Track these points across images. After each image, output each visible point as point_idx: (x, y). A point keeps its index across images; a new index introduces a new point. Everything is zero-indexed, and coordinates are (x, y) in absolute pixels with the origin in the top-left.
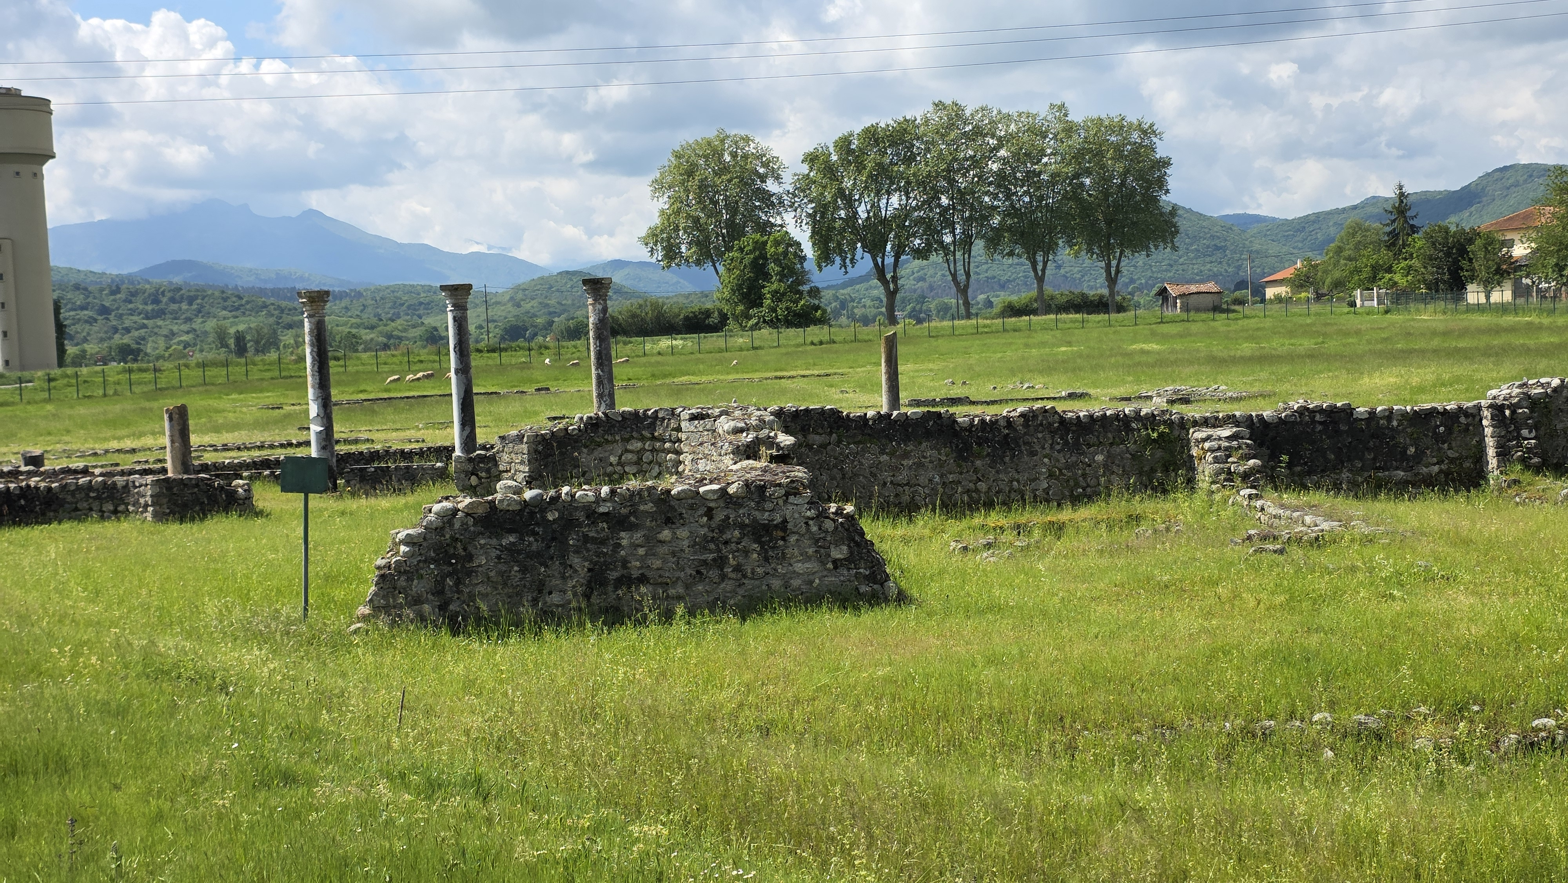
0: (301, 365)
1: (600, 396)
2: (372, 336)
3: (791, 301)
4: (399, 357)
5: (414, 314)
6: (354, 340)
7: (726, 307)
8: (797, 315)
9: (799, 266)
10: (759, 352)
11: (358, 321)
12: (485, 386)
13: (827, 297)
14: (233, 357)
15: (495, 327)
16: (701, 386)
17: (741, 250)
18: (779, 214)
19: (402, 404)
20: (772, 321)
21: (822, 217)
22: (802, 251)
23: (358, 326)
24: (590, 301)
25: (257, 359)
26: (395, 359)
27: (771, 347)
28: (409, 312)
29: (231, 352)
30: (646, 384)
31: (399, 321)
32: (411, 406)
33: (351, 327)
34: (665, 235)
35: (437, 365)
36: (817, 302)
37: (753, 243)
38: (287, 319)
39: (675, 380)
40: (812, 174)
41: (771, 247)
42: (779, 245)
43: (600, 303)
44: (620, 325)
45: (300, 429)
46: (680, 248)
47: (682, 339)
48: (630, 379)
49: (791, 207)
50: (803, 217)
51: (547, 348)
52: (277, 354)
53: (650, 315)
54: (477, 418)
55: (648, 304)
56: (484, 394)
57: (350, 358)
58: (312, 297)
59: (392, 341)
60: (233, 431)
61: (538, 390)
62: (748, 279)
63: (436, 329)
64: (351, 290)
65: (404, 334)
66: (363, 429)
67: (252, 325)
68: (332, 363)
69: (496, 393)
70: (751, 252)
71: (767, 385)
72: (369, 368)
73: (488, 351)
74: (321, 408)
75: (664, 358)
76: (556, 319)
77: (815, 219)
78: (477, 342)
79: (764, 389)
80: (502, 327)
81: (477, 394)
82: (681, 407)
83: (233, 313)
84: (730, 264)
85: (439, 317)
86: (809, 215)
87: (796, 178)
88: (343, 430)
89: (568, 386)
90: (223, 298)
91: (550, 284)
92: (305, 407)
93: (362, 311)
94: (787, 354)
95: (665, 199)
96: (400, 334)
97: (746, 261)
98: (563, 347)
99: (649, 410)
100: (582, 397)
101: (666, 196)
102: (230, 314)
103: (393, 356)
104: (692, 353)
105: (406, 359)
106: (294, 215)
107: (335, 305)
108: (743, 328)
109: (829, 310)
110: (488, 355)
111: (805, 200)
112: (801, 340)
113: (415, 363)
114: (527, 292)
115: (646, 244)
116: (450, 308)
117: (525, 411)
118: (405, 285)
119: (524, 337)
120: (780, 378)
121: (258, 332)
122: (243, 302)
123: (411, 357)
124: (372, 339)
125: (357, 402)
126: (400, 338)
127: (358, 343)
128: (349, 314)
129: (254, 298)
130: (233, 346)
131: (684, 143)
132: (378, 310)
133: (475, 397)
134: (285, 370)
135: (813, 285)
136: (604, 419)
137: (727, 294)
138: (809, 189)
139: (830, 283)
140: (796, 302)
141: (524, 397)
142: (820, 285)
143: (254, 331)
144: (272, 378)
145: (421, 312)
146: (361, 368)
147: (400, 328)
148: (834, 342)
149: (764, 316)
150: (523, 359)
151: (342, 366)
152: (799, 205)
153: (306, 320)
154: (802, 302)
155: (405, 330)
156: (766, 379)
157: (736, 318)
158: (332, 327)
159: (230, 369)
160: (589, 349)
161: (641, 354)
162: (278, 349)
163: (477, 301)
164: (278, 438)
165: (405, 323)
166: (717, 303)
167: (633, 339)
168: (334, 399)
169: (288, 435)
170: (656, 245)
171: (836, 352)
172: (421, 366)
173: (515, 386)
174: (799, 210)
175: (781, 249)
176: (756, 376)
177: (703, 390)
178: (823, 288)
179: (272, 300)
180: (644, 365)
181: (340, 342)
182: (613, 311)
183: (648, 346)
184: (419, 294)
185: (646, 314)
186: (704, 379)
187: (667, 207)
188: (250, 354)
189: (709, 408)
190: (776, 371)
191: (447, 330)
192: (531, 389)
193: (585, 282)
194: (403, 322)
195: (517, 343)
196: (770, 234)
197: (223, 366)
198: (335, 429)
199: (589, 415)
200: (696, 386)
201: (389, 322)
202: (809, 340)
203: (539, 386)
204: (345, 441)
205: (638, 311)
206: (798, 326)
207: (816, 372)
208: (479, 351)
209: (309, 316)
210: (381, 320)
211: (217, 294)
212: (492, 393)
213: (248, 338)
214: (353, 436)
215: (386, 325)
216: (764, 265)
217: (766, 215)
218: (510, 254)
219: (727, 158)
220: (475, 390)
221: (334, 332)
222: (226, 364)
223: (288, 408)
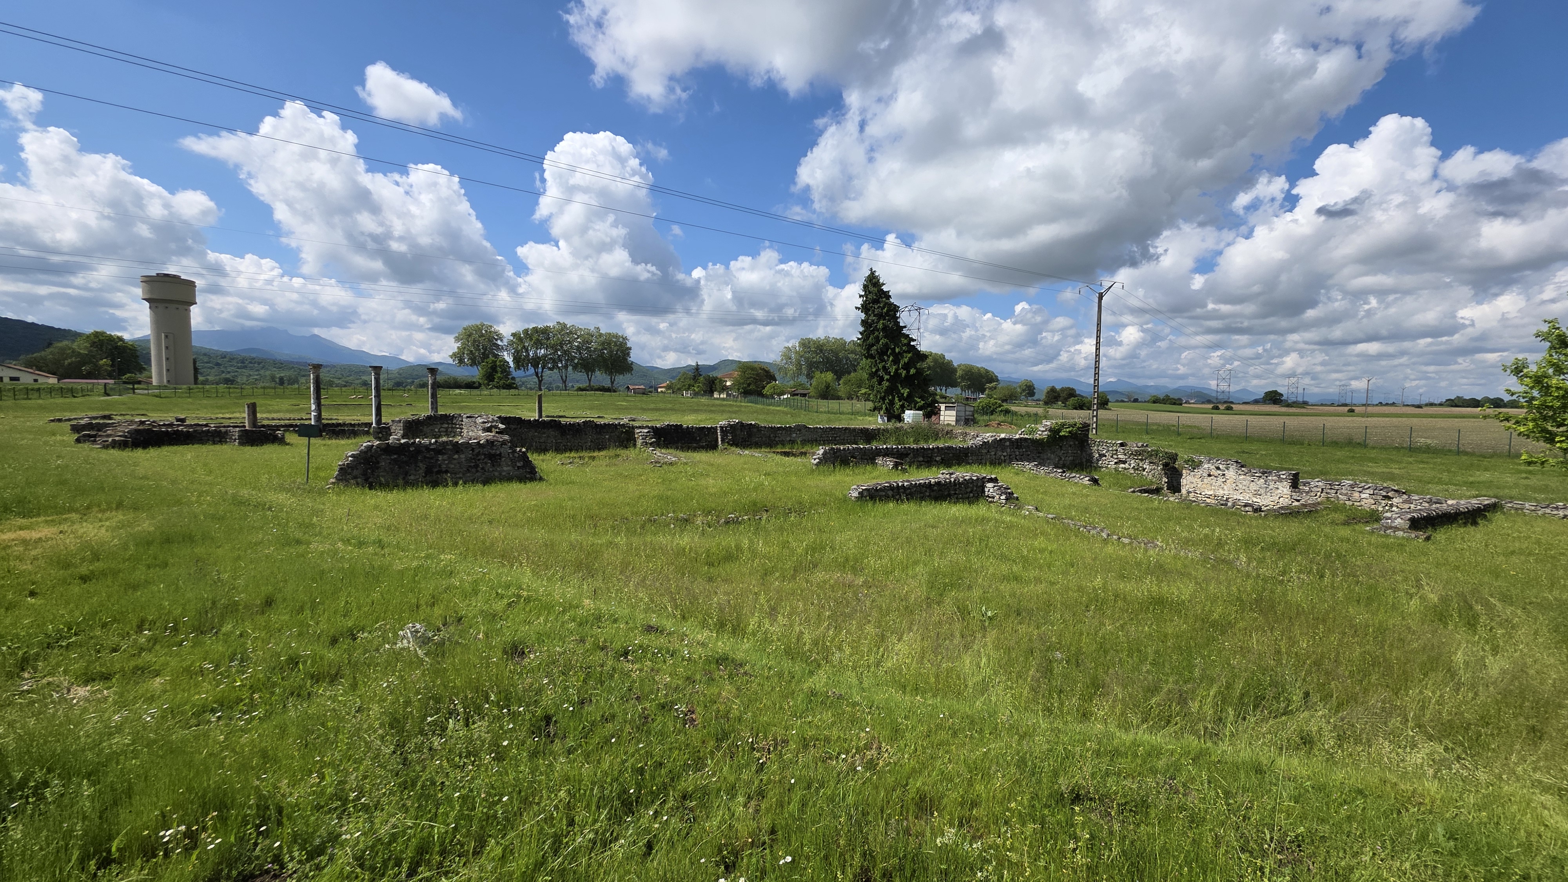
0: (308, 391)
1: (432, 408)
2: (339, 382)
5: (358, 375)
6: (332, 383)
7: (481, 381)
8: (507, 386)
9: (508, 370)
10: (493, 397)
11: (334, 376)
12: (386, 402)
13: (518, 380)
14: (278, 386)
15: (391, 382)
17: (487, 362)
18: (502, 352)
19: (351, 407)
20: (497, 387)
21: (517, 355)
22: (509, 365)
24: (430, 375)
25: (289, 387)
27: (497, 396)
28: (355, 374)
30: (450, 405)
31: (351, 377)
32: (355, 408)
33: (331, 378)
34: (459, 356)
35: (367, 394)
36: (514, 382)
37: (491, 361)
38: (303, 373)
39: (461, 404)
40: (514, 340)
41: (498, 363)
42: (501, 362)
43: (433, 377)
44: (441, 384)
45: (306, 414)
46: (464, 360)
47: (464, 391)
48: (443, 403)
49: (506, 350)
51: (411, 390)
52: (298, 386)
53: (452, 382)
54: (382, 413)
55: (452, 378)
56: (385, 405)
57: (330, 389)
58: (314, 366)
59: (348, 384)
60: (277, 413)
61: (407, 405)
62: (489, 372)
63: (366, 381)
64: (332, 365)
66: (334, 415)
67: (287, 375)
68: (322, 391)
69: (390, 405)
72: (338, 393)
73: (388, 390)
74: (317, 407)
75: (457, 397)
76: (416, 381)
78: (384, 387)
79: (494, 409)
80: (394, 382)
82: (463, 414)
83: (278, 369)
84: (483, 367)
85: (368, 377)
86: (512, 354)
87: (508, 341)
88: (326, 415)
89: (420, 404)
90: (274, 364)
92: (309, 406)
93: (336, 373)
94: (503, 398)
95: (459, 343)
97: (489, 366)
98: (418, 391)
99: (451, 414)
100: (425, 408)
103: (348, 389)
104: (467, 396)
105: (353, 391)
107: (324, 370)
108: (487, 389)
109: (518, 385)
111: (511, 349)
112: (507, 394)
113: (357, 393)
115: (452, 358)
116: (373, 374)
117: (402, 412)
118: (354, 365)
119: (402, 386)
120: (500, 406)
121: (289, 377)
122: (283, 366)
123: (356, 390)
125: (332, 405)
126: (351, 383)
128: (330, 373)
129: (288, 365)
130: (278, 382)
131: (467, 325)
132: (343, 372)
133: (382, 406)
134: (301, 392)
135: (513, 376)
136: (434, 416)
137: (481, 377)
138: (513, 345)
139: (519, 376)
140: (506, 381)
141: (402, 407)
144: (295, 395)
146: (334, 393)
148: (520, 395)
149: (495, 385)
150: (402, 394)
151: (326, 392)
153: (311, 374)
154: (509, 382)
155: (353, 381)
156: (495, 406)
157: (484, 385)
160: (428, 392)
161: (448, 395)
163: (385, 372)
164: (297, 417)
166: (478, 380)
167: (446, 390)
168: (322, 404)
169: (302, 416)
170: (455, 359)
171: (521, 398)
172: (360, 394)
173: (398, 403)
174: (509, 351)
176: (491, 405)
178: (516, 378)
179: (296, 366)
180: (449, 399)
181: (325, 383)
182: (438, 380)
183: (451, 392)
184: (360, 368)
186: (472, 404)
187: (460, 346)
188: (285, 385)
189: (473, 415)
190: (499, 403)
191: (371, 382)
192: (404, 404)
193: (428, 369)
195: (400, 388)
196: (498, 359)
198: (322, 415)
199: (428, 415)
200: (469, 407)
201: (347, 377)
202: (511, 394)
204: (326, 419)
205: (448, 380)
206: (507, 389)
207: (513, 405)
208: (384, 390)
210: (343, 376)
211: (271, 362)
213: (285, 379)
214: (330, 417)
216: (495, 368)
217: (497, 352)
218: (397, 357)
219: (483, 332)
220: (382, 403)
221: (323, 379)
222: (275, 388)
223: (301, 406)
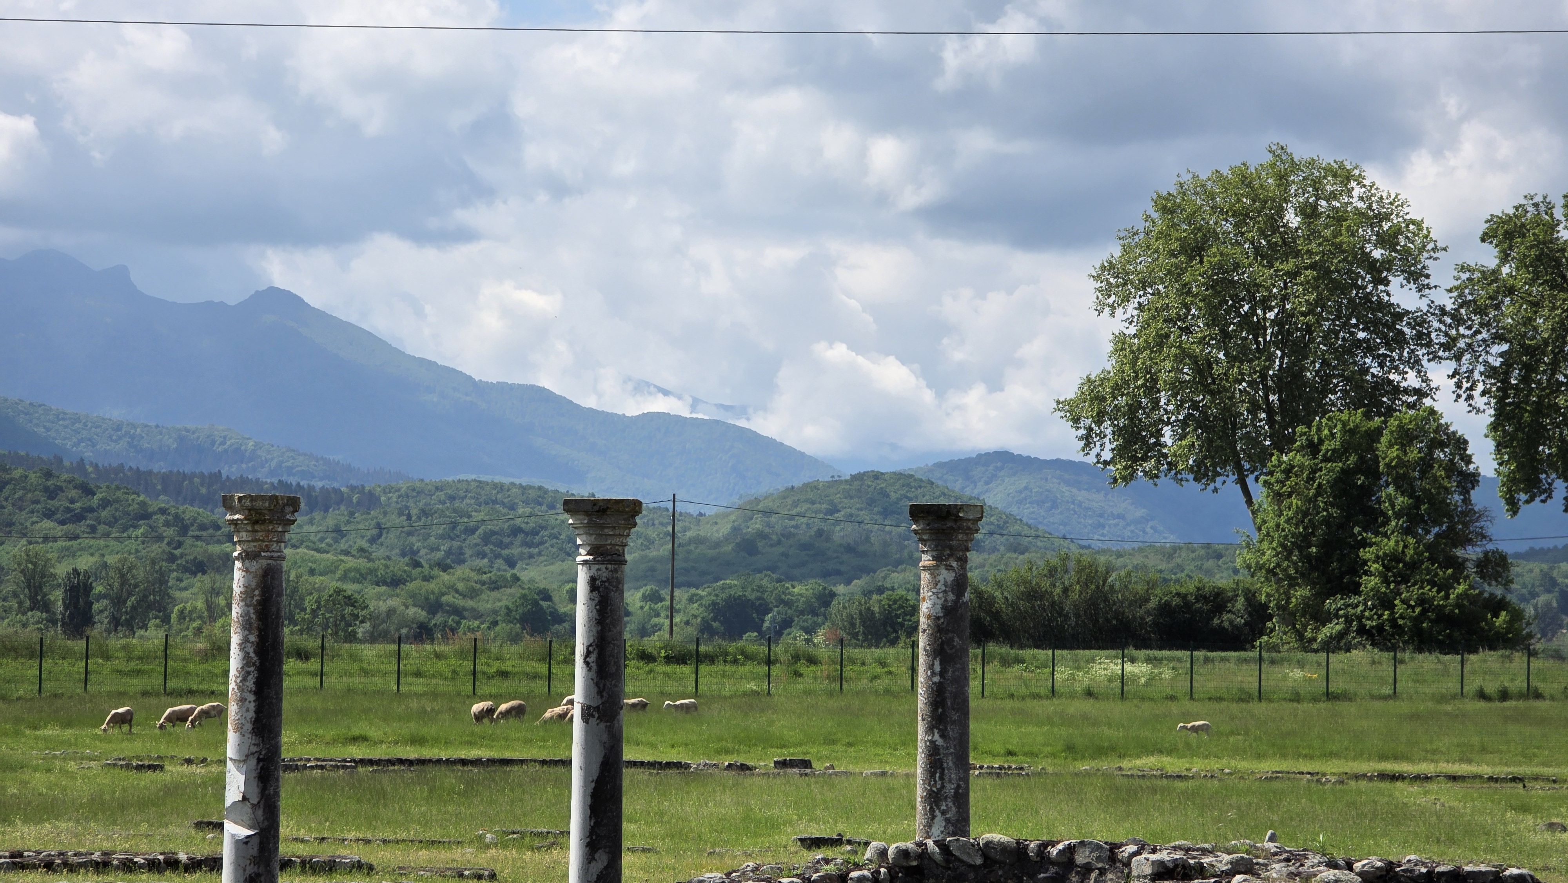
0: (216, 666)
1: (934, 798)
2: (392, 603)
3: (1433, 584)
4: (453, 661)
5: (497, 556)
6: (348, 610)
7: (1266, 589)
8: (1444, 618)
9: (1457, 498)
10: (1343, 706)
11: (362, 563)
12: (653, 746)
13: (1527, 578)
14: (56, 636)
15: (691, 600)
16: (1191, 784)
17: (1313, 448)
18: (1415, 363)
19: (450, 779)
20: (1380, 628)
21: (1525, 379)
22: (1468, 460)
23: (361, 577)
24: (926, 560)
26: (441, 665)
27: (1373, 697)
28: (487, 549)
29: (54, 622)
30: (1050, 769)
31: (460, 571)
32: (470, 783)
33: (344, 578)
34: (1122, 401)
35: (540, 687)
36: (1499, 592)
37: (1344, 431)
38: (194, 549)
39: (1126, 764)
40: (1506, 270)
41: (1391, 445)
42: (1410, 443)
43: (949, 568)
44: (996, 615)
45: (199, 825)
46: (1159, 434)
47: (1148, 660)
48: (1010, 753)
49: (1446, 347)
50: (1476, 375)
51: (812, 661)
52: (162, 634)
53: (1074, 596)
54: (628, 827)
55: (1072, 565)
56: (652, 765)
57: (336, 656)
58: (259, 512)
59: (438, 619)
60: (41, 821)
61: (783, 764)
62: (1326, 521)
63: (546, 595)
64: (353, 488)
65: (469, 603)
66: (352, 835)
67: (111, 560)
68: (290, 665)
69: (678, 765)
70: (1336, 455)
71: (1360, 793)
72: (378, 681)
73: (669, 660)
74: (254, 783)
75: (1101, 705)
76: (840, 589)
77: (1505, 381)
78: (644, 632)
79: (1348, 805)
80: (706, 601)
81: (634, 764)
82: (1135, 842)
83: (69, 527)
84: (1282, 483)
85: (556, 567)
86: (1491, 372)
87: (1465, 276)
88: (302, 833)
89: (857, 761)
90: (46, 489)
91: (831, 503)
92: (214, 769)
93: (373, 540)
94: (1415, 717)
95: (1131, 309)
96: (460, 602)
97: (1324, 477)
98: (853, 662)
99: (1053, 844)
100: (890, 790)
101: (1134, 303)
102: (59, 530)
103: (438, 656)
104: (1172, 698)
105: (468, 665)
106: (232, 301)
107: (311, 522)
108: (1306, 645)
109: (1530, 611)
110: (668, 669)
111: (1484, 335)
112: (1452, 685)
113: (490, 677)
114: (773, 519)
115: (1076, 420)
116: (583, 556)
117: (747, 818)
118: (480, 484)
119: (758, 628)
120: (1394, 777)
121: (122, 576)
122: (95, 501)
123: (482, 660)
124: (391, 612)
125: (342, 765)
126: (458, 612)
127: (356, 617)
128: (343, 545)
129: (119, 494)
130: (59, 607)
131: (1186, 178)
132: (413, 539)
133: (627, 773)
134: (176, 674)
135: (1490, 547)
136: (938, 857)
137: (1269, 556)
138: (1497, 307)
139: (1538, 545)
140: (1445, 587)
141: (748, 781)
142: (1506, 548)
143: (112, 573)
144: (145, 694)
145: (515, 551)
146: (358, 681)
147: (460, 586)
148: (1538, 696)
149: (1360, 618)
150: (752, 686)
151: (313, 674)
152: (1469, 345)
153: (238, 564)
154: (1461, 588)
155: (472, 594)
156: (1357, 777)
157: (1289, 617)
158: (299, 577)
159: (47, 664)
160: (914, 670)
161: (1043, 691)
162: (166, 620)
163: (652, 533)
164: (144, 847)
165: (473, 574)
166: (1244, 576)
167: (1028, 653)
168: (286, 754)
169: (168, 838)
170: (1099, 423)
171: (1542, 721)
172: (506, 685)
173: (727, 752)
174: (1467, 356)
175: (1413, 454)
176: (1332, 767)
177: (1190, 796)
178: (1518, 556)
179: (163, 501)
180: (1050, 721)
181: (314, 612)
182: (984, 580)
183: (1062, 674)
184: (512, 507)
185: (1066, 590)
186: (1198, 765)
187: (1132, 330)
188: (96, 631)
189: (1205, 852)
190: (1383, 757)
191: (573, 599)
192: (764, 761)
193: (918, 512)
194: (468, 573)
195: (741, 644)
196: (1390, 411)
197: (32, 656)
198: (283, 831)
199: (902, 845)
200: (1180, 785)
201: (436, 571)
202: (1473, 684)
203: (786, 754)
204: (303, 863)
205: (1046, 584)
206: (1448, 647)
207: (1486, 770)
208: (646, 657)
209: (246, 556)
210: (417, 564)
211: (33, 477)
212: (669, 765)
213: (99, 589)
214: (324, 853)
215: (427, 579)
216: (1367, 491)
217: (1381, 365)
218: (742, 423)
219: (1293, 219)
220: (628, 754)
221: (302, 589)
222: (39, 652)
